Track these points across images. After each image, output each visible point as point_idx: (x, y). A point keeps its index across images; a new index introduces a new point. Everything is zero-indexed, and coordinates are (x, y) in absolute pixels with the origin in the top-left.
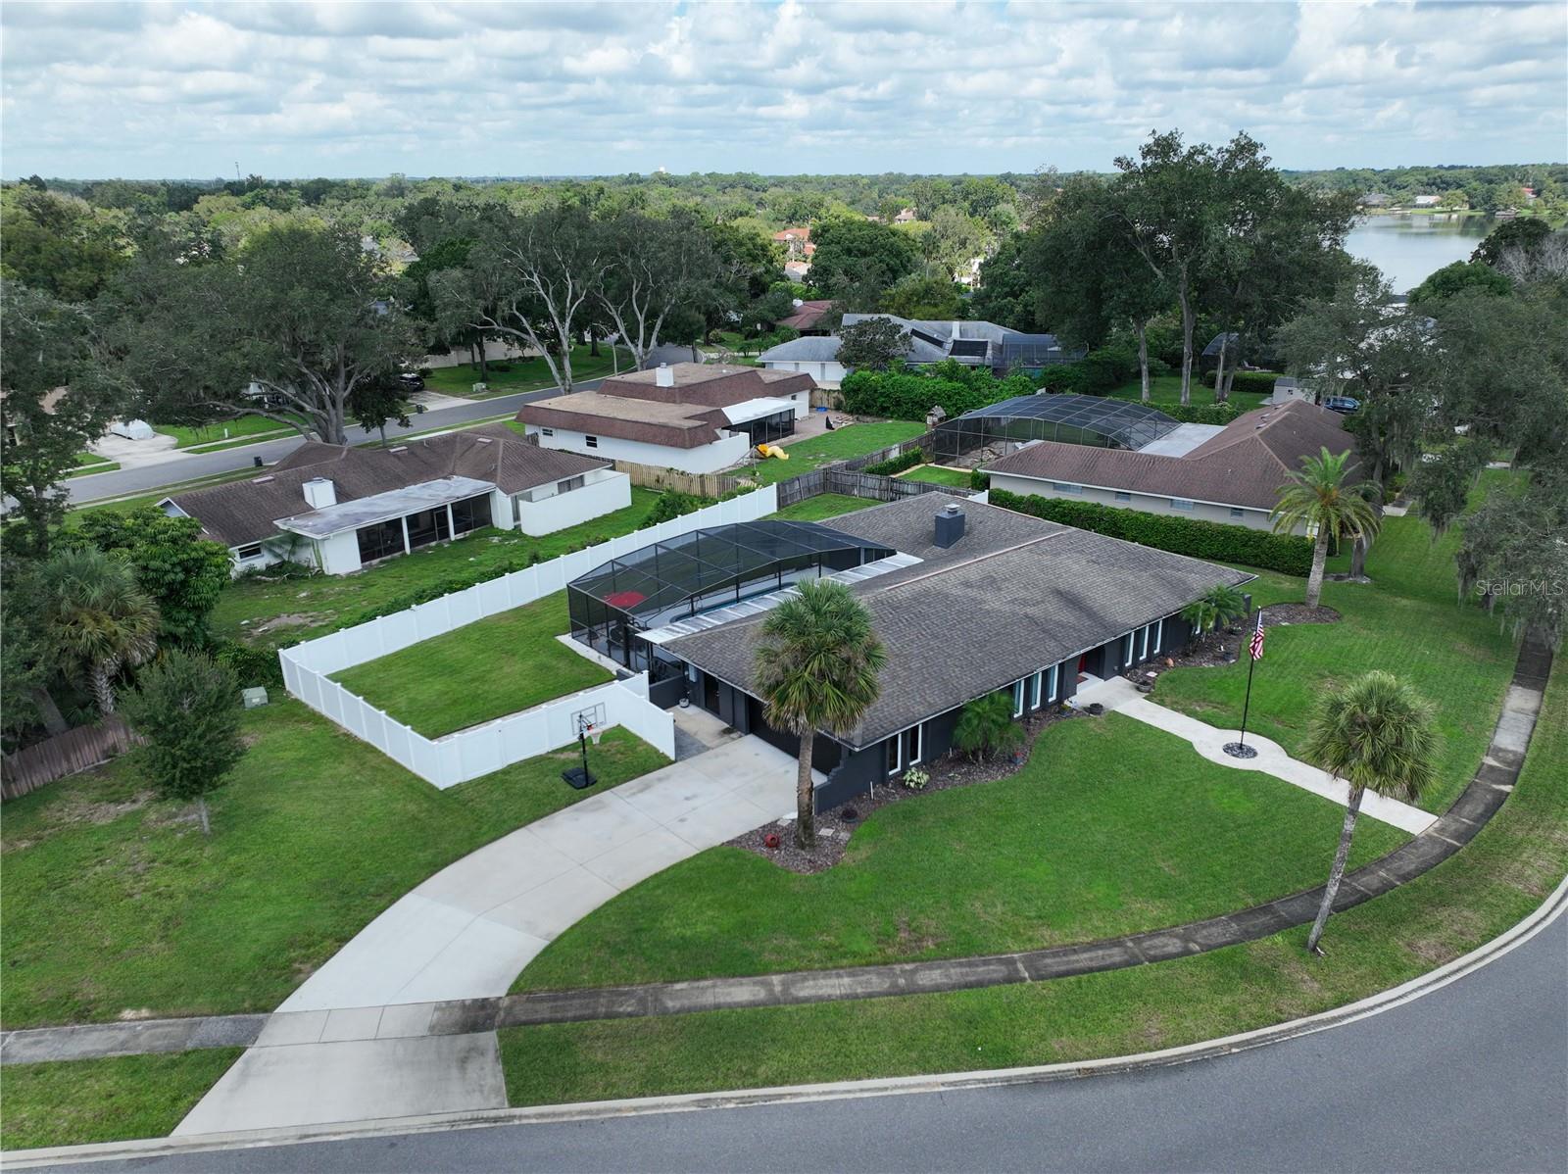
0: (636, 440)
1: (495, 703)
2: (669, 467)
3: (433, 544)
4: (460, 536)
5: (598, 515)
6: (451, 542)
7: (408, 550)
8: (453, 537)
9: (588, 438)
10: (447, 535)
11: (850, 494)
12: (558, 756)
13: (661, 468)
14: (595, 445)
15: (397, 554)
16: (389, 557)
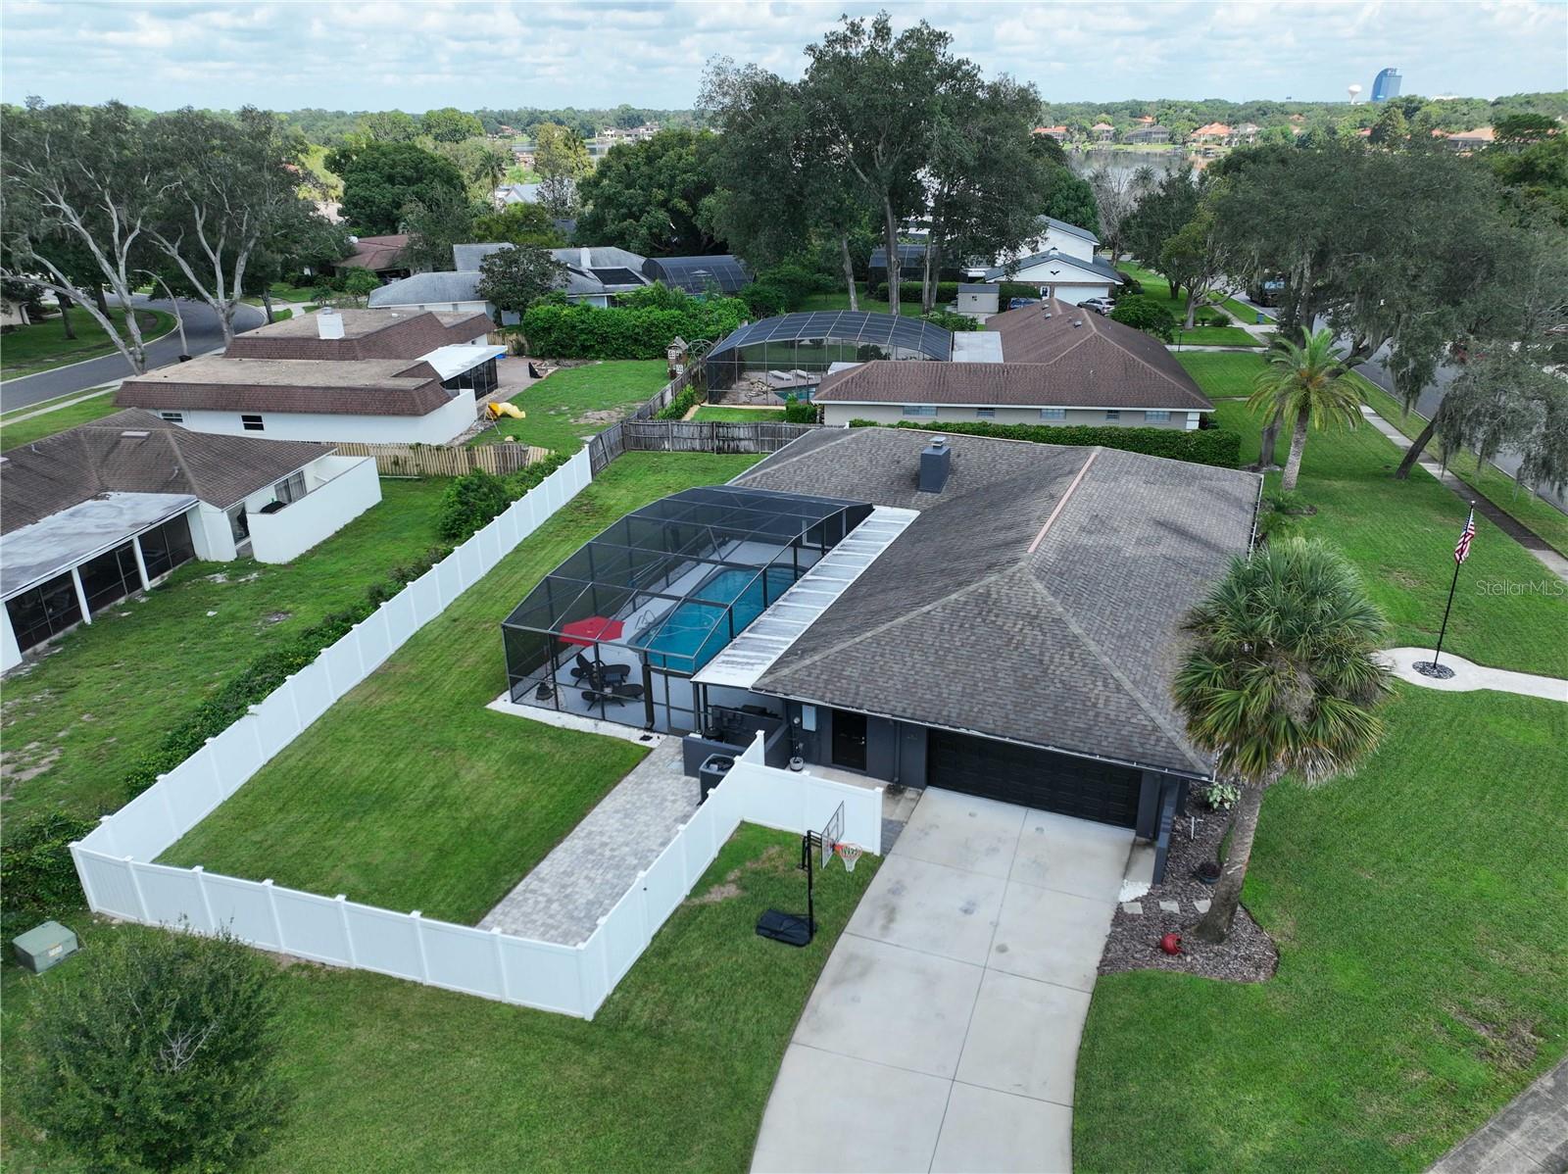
0: (334, 412)
1: (511, 834)
2: (414, 442)
3: (121, 601)
4: (157, 582)
5: (349, 520)
6: (146, 594)
7: (87, 617)
8: (147, 584)
9: (245, 418)
10: (139, 584)
11: (657, 448)
12: (707, 898)
13: (400, 446)
14: (261, 427)
15: (72, 628)
16: (60, 635)
